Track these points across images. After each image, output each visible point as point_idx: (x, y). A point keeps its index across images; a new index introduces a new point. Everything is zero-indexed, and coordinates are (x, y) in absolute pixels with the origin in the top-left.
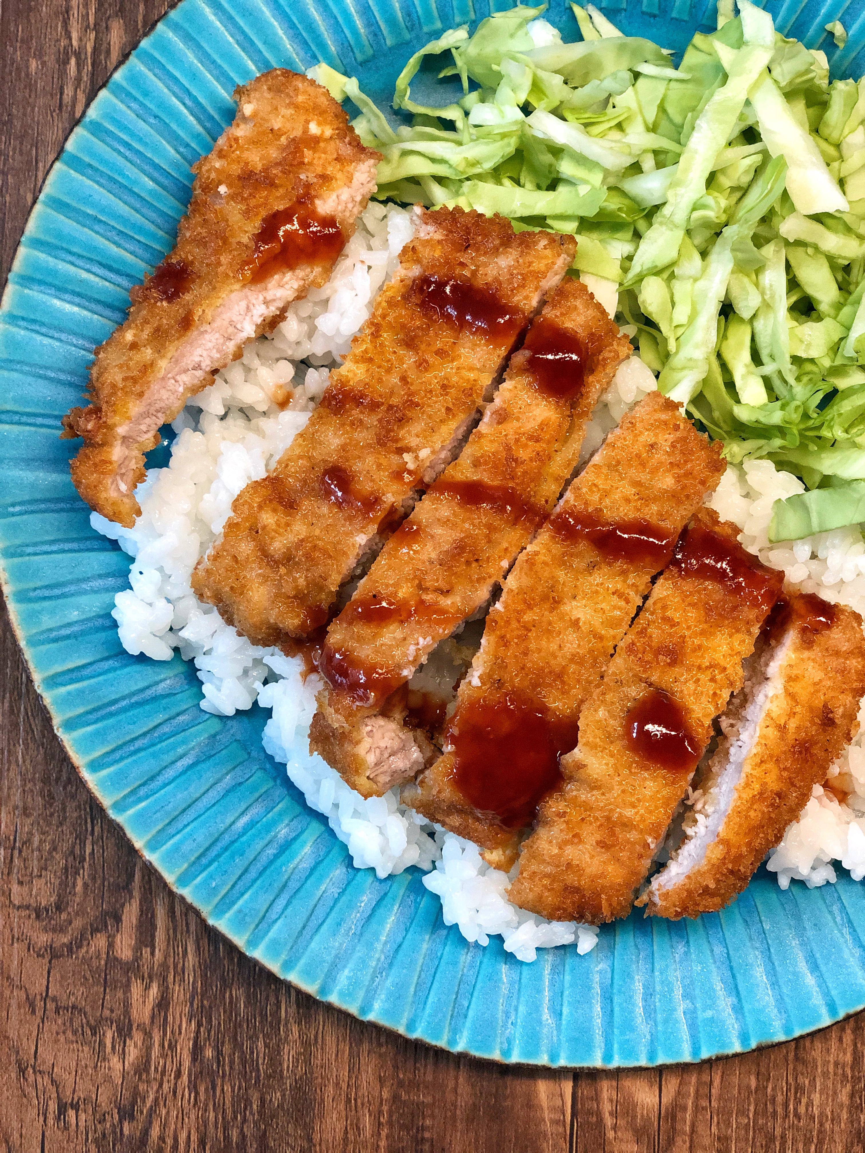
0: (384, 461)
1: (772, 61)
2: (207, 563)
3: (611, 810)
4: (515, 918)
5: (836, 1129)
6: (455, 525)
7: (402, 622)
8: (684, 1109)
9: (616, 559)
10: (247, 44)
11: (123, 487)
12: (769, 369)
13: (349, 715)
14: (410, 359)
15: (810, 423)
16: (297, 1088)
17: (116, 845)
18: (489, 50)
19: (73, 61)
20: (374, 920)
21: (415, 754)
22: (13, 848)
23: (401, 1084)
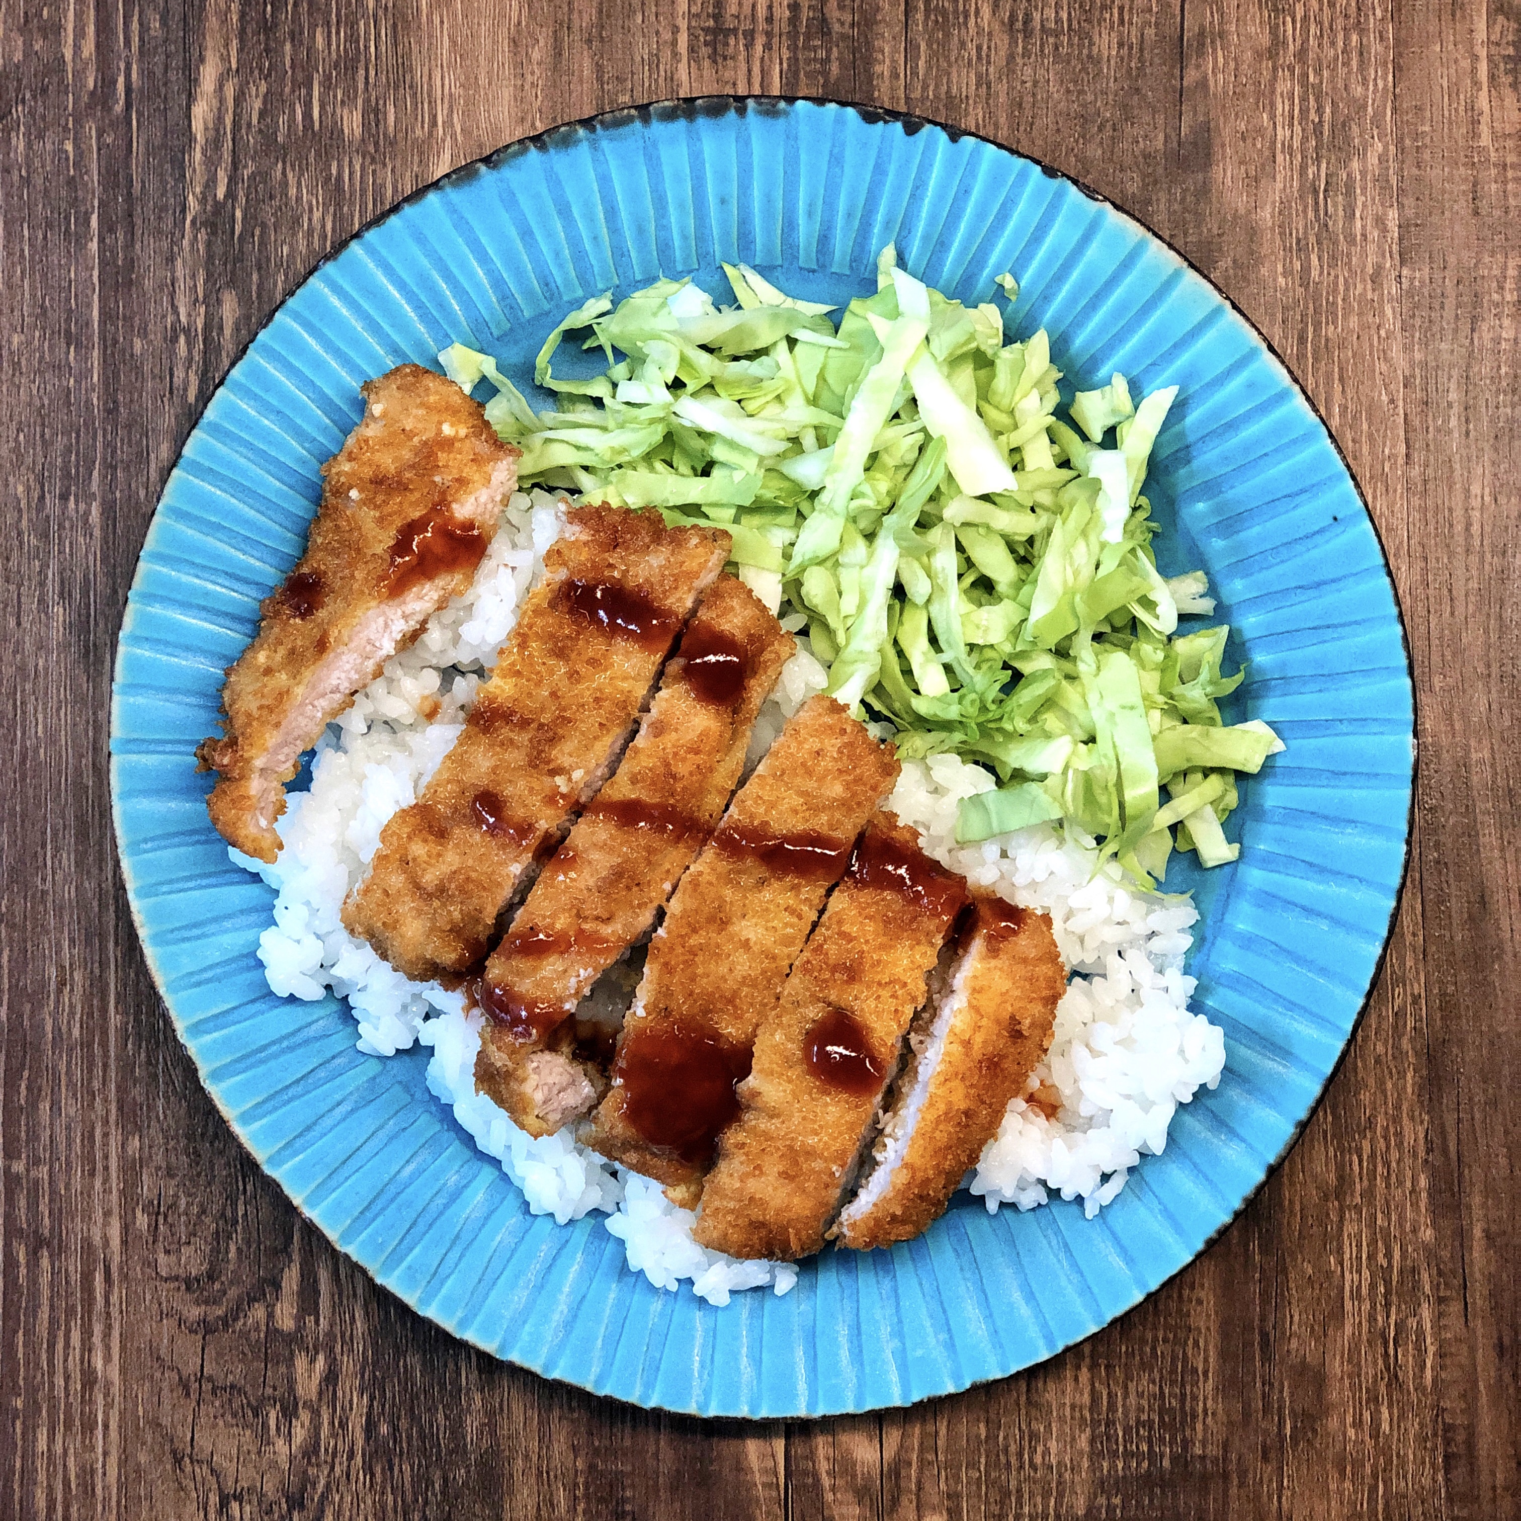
0: (536, 785)
1: (932, 330)
2: (356, 898)
3: (792, 1139)
4: (704, 1259)
5: (1077, 1479)
6: (612, 850)
7: (562, 953)
8: (910, 1464)
9: (786, 872)
10: (374, 328)
11: (263, 823)
12: (946, 657)
13: (513, 1052)
14: (562, 669)
15: (990, 715)
16: (482, 1463)
17: (271, 1204)
18: (632, 327)
19: (182, 339)
20: (554, 1270)
21: (586, 1089)
22: (158, 1213)
23: (596, 1452)
